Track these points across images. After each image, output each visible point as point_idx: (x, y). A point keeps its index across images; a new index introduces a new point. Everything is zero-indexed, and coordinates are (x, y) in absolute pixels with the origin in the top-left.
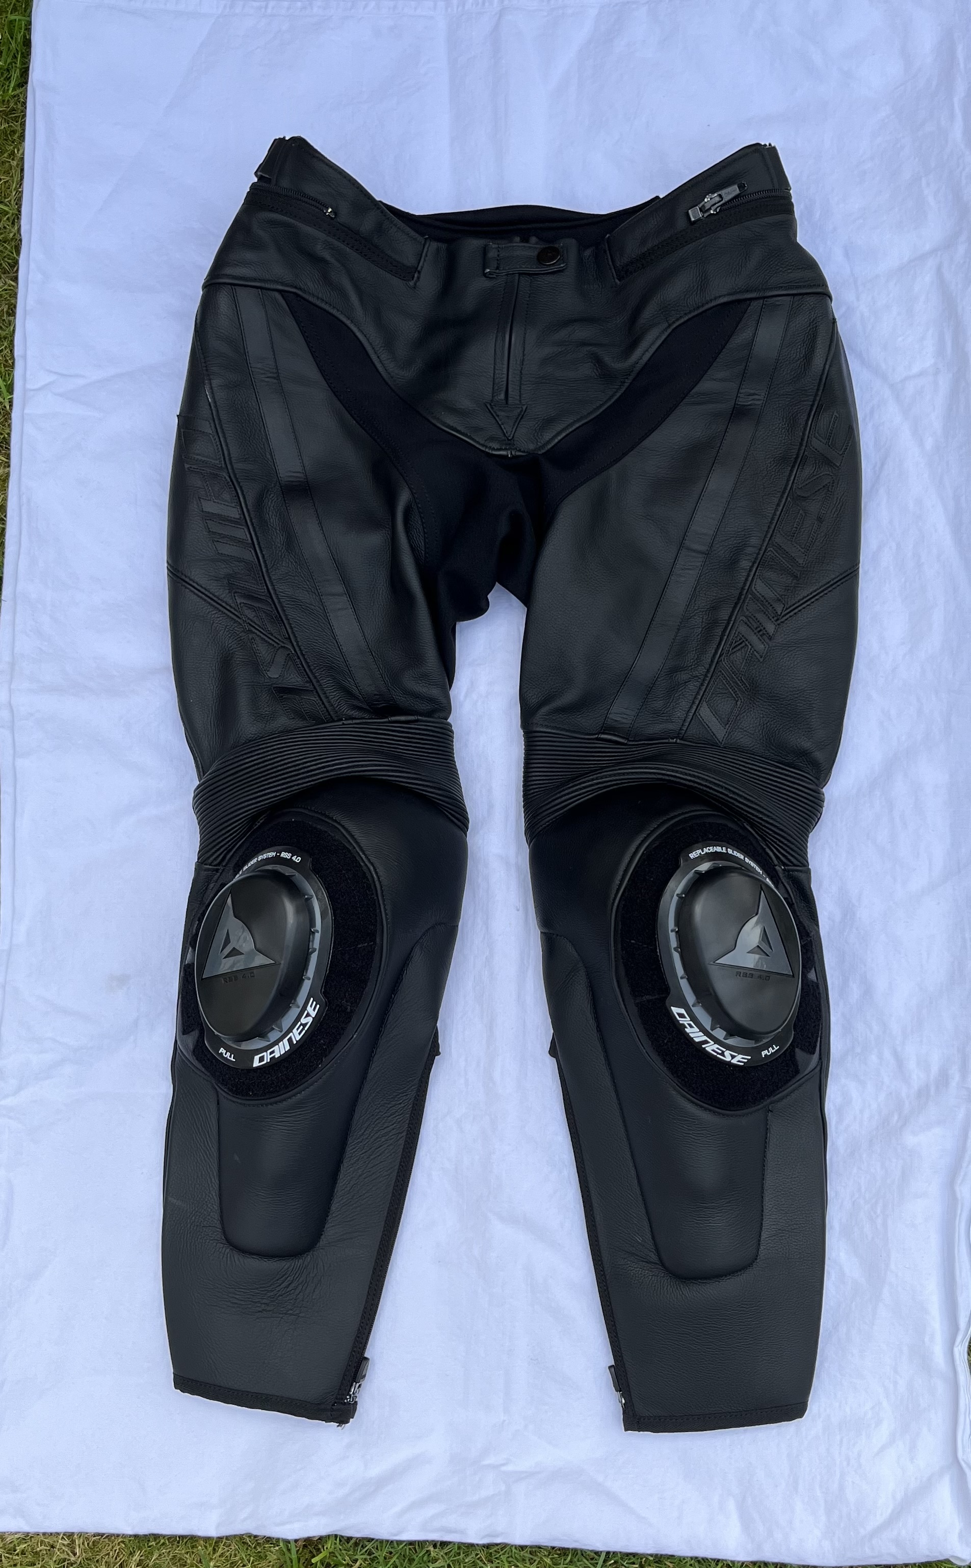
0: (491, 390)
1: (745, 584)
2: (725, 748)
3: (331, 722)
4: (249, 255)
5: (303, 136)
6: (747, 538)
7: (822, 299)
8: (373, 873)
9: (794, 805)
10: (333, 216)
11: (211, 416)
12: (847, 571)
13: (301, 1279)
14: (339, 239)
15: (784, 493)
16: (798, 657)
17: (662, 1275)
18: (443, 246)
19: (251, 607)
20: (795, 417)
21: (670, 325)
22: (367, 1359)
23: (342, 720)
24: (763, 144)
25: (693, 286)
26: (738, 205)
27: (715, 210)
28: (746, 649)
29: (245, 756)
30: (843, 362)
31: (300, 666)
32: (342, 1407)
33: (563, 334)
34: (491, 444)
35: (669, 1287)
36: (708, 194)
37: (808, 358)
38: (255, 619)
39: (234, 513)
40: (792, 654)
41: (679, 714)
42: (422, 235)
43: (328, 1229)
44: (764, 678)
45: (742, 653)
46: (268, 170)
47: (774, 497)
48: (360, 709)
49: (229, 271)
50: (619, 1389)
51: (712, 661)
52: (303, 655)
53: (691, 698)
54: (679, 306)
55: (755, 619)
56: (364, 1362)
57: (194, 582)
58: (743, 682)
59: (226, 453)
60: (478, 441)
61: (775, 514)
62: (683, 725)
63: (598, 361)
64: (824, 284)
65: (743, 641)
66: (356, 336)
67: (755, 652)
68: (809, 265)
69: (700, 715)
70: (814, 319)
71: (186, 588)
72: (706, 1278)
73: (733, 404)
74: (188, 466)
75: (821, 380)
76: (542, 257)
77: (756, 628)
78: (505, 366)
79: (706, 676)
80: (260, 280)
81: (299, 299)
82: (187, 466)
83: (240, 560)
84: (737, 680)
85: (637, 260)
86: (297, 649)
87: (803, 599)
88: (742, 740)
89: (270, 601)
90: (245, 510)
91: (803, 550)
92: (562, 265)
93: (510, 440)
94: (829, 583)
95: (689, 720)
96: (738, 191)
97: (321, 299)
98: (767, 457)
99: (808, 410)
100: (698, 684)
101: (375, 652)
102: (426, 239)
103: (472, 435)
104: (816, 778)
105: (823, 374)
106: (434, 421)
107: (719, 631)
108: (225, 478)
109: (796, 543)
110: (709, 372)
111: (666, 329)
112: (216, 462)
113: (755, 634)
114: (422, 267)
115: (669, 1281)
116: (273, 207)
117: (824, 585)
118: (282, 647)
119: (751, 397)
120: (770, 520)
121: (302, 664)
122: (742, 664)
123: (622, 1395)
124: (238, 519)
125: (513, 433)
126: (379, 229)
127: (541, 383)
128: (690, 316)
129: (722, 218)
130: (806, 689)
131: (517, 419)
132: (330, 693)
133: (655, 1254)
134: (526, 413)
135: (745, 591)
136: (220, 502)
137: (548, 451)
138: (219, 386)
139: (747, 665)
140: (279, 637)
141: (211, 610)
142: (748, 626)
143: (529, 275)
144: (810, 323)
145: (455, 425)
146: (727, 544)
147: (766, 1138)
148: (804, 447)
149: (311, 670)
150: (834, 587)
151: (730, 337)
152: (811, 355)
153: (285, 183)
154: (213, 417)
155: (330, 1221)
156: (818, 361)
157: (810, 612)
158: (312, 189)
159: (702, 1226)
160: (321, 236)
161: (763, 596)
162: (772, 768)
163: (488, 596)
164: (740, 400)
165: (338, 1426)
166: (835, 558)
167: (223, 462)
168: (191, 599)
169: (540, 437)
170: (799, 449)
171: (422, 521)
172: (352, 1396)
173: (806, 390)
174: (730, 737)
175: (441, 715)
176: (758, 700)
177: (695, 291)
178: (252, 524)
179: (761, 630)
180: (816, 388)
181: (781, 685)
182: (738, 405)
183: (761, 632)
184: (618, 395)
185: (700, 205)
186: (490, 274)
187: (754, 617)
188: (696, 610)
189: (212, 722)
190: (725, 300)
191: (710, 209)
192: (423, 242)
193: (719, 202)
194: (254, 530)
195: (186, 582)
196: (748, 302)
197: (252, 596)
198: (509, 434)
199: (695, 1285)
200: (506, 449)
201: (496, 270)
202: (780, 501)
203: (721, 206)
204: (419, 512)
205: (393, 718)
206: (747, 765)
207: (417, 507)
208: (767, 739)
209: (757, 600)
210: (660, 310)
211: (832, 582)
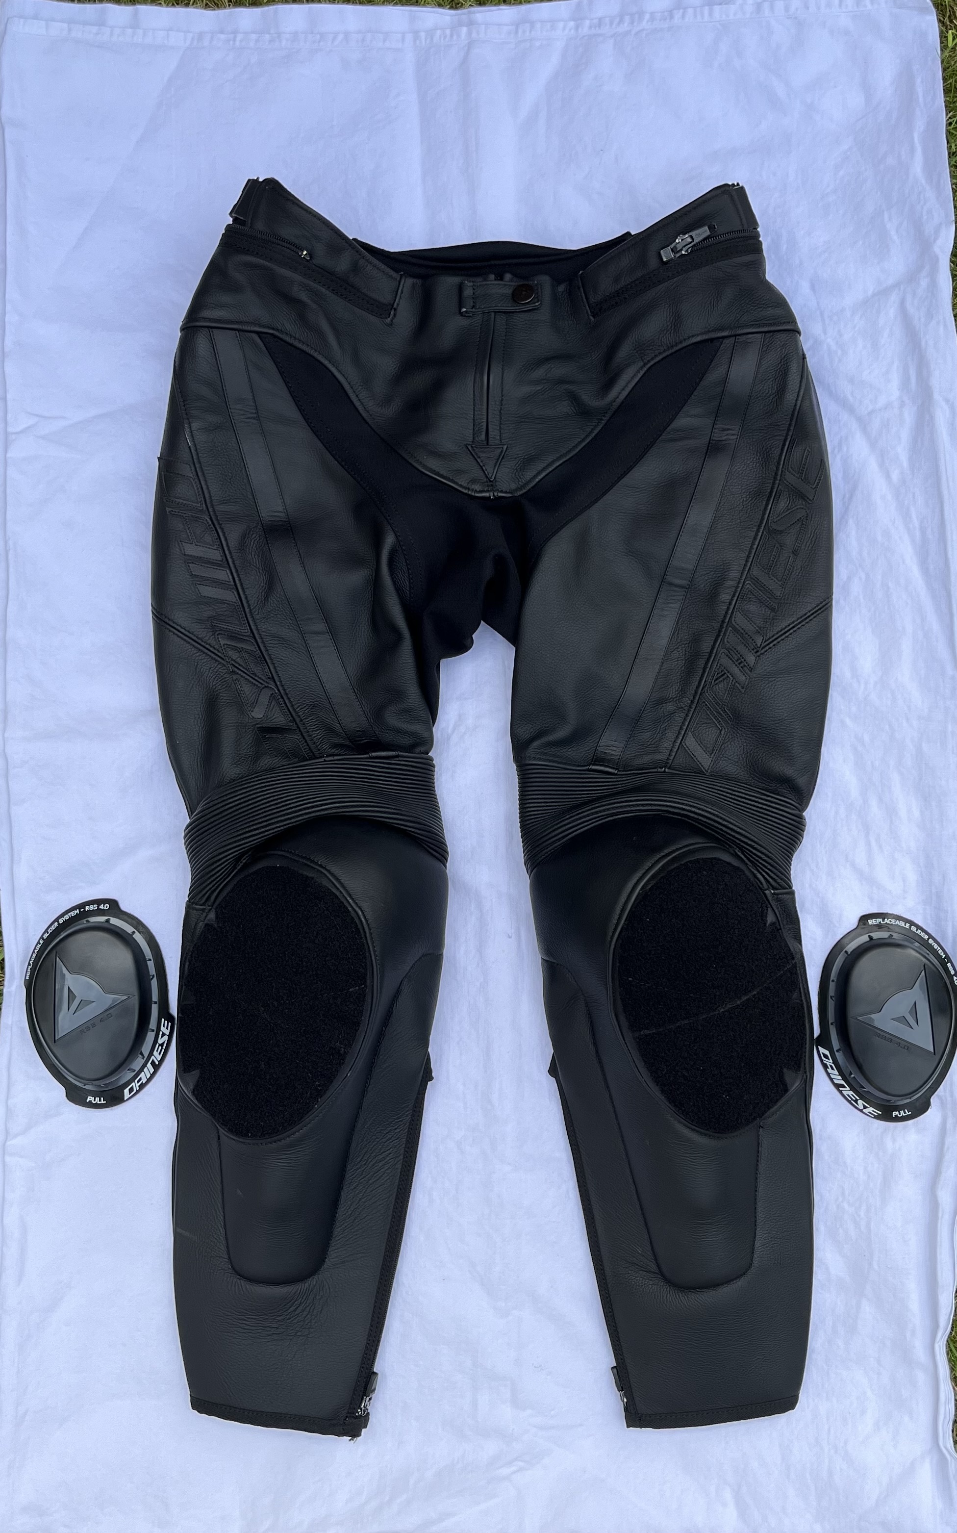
0: (472, 431)
1: (725, 617)
2: (711, 776)
3: (314, 759)
4: (226, 298)
5: (276, 178)
6: (726, 572)
7: (792, 336)
8: (362, 917)
9: (779, 831)
10: (308, 259)
11: (191, 460)
12: (822, 602)
13: (308, 1302)
14: (315, 280)
15: (759, 526)
16: (778, 688)
17: (662, 1285)
18: (419, 282)
19: (235, 649)
20: (769, 452)
21: (645, 365)
22: (376, 1374)
23: (324, 757)
24: (730, 184)
25: (668, 326)
26: (709, 246)
27: (687, 251)
28: (728, 681)
29: (229, 797)
30: (814, 397)
31: (284, 705)
32: (354, 1420)
33: (540, 373)
34: (473, 487)
35: (668, 1295)
36: (679, 235)
37: (781, 391)
38: (238, 660)
39: (216, 555)
40: (772, 686)
41: (667, 744)
42: (397, 271)
43: (332, 1252)
44: (746, 708)
45: (724, 684)
46: (241, 210)
47: (751, 531)
48: (341, 746)
49: (206, 313)
50: (621, 1389)
51: (696, 692)
52: (286, 694)
53: (677, 728)
54: (653, 345)
55: (735, 651)
56: (373, 1377)
57: (178, 625)
58: (726, 712)
59: (207, 496)
60: (462, 483)
61: (752, 547)
62: (669, 755)
63: (574, 398)
64: (793, 321)
65: (725, 673)
66: (335, 376)
67: (737, 684)
68: (780, 303)
69: (685, 745)
70: (785, 356)
71: (170, 631)
72: (703, 1288)
73: (708, 440)
74: (170, 509)
75: (792, 415)
76: (517, 296)
77: (738, 660)
78: (485, 407)
79: (690, 707)
80: (238, 323)
81: (276, 339)
82: (168, 510)
83: (222, 602)
84: (720, 710)
85: (611, 298)
86: (281, 689)
87: (781, 630)
88: (726, 768)
89: (253, 641)
90: (227, 552)
91: (780, 583)
92: (537, 304)
93: (492, 481)
94: (805, 615)
95: (675, 750)
96: (708, 233)
97: (298, 339)
98: (743, 491)
99: (781, 445)
100: (683, 715)
101: (357, 689)
102: (401, 276)
103: (454, 479)
104: (798, 803)
105: (794, 410)
106: (416, 465)
107: (702, 663)
108: (207, 521)
109: (773, 576)
110: (685, 409)
111: (641, 368)
112: (197, 505)
113: (736, 665)
114: (398, 305)
115: (668, 1289)
116: (248, 250)
117: (801, 617)
118: (266, 687)
119: (726, 432)
120: (747, 553)
121: (285, 703)
122: (724, 694)
123: (625, 1395)
124: (220, 561)
125: (495, 473)
126: (355, 268)
127: (520, 422)
128: (664, 355)
129: (694, 258)
130: (787, 718)
131: (498, 459)
132: (313, 731)
133: (654, 1264)
134: (507, 453)
135: (725, 624)
136: (202, 545)
137: (529, 490)
138: (199, 429)
139: (730, 695)
140: (262, 677)
141: (195, 652)
142: (729, 658)
143: (505, 313)
144: (781, 360)
145: (437, 469)
146: (706, 578)
147: (758, 1152)
148: (778, 482)
149: (294, 710)
150: (810, 618)
151: (704, 375)
152: (783, 390)
153: (260, 225)
154: (193, 460)
155: (333, 1244)
156: (790, 397)
157: (788, 643)
158: (288, 232)
159: (699, 1240)
160: (297, 277)
161: (743, 629)
162: (758, 795)
163: (473, 636)
164: (715, 435)
165: (350, 1440)
166: (810, 589)
167: (204, 505)
168: (175, 641)
169: (522, 477)
170: (774, 483)
171: (406, 562)
172: (363, 1408)
173: (778, 425)
174: (715, 765)
175: (423, 749)
176: (741, 729)
177: (669, 330)
178: (235, 566)
179: (742, 662)
180: (788, 423)
181: (762, 715)
182: (713, 440)
183: (741, 662)
184: (596, 432)
185: (672, 246)
186: (467, 313)
187: (735, 649)
188: (679, 643)
189: (199, 763)
190: (699, 339)
191: (682, 250)
192: (398, 279)
193: (691, 243)
194: (237, 571)
195: (169, 624)
196: (721, 340)
197: (236, 637)
198: (490, 475)
199: (693, 1294)
200: (488, 491)
201: (472, 308)
202: (756, 535)
203: (692, 247)
204: (404, 554)
205: (374, 754)
206: (734, 793)
207: (402, 548)
208: (750, 767)
209: (737, 633)
210: (635, 349)
211: (809, 614)
